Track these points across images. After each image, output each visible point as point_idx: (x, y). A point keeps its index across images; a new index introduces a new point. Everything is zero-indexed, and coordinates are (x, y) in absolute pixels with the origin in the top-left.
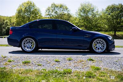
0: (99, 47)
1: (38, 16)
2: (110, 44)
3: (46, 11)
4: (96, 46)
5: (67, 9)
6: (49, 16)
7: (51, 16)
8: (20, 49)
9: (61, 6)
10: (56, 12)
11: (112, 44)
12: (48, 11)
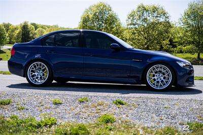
0: (159, 80)
1: (114, 26)
2: (181, 74)
3: (129, 18)
4: (153, 78)
5: (164, 14)
6: (132, 26)
7: (137, 26)
8: (24, 80)
9: (155, 10)
10: (146, 19)
11: (184, 75)
12: (131, 18)
